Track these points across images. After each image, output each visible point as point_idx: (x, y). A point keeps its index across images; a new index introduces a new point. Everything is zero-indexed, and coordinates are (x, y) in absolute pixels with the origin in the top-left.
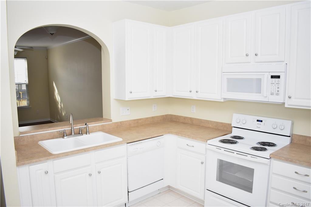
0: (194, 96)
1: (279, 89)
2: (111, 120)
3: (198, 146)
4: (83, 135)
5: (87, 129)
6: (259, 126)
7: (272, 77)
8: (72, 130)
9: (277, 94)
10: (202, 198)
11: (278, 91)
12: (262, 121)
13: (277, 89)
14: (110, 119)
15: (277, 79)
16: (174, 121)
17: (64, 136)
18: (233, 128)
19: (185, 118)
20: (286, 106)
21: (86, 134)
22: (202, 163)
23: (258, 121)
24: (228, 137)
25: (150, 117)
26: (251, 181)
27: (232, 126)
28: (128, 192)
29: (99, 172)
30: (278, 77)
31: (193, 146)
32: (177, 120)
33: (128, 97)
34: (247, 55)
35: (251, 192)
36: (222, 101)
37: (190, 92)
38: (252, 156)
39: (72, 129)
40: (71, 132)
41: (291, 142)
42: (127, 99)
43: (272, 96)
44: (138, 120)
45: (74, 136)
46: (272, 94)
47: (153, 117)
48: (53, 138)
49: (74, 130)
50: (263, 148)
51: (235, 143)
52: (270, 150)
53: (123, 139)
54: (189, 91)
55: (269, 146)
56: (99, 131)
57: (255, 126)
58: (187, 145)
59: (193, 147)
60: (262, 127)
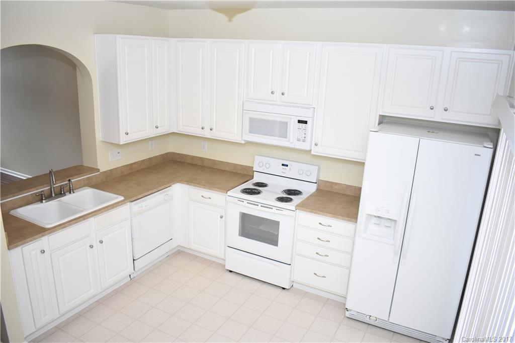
0: (207, 134)
1: (305, 136)
2: (98, 170)
3: (216, 197)
4: (65, 195)
5: (71, 186)
6: (284, 171)
7: (299, 122)
8: (51, 191)
9: (304, 141)
10: (222, 257)
11: (305, 137)
12: (287, 166)
13: (304, 136)
14: (96, 168)
15: (304, 125)
16: (178, 162)
17: (42, 200)
18: (255, 172)
19: (193, 158)
20: (313, 153)
21: (70, 193)
22: (221, 217)
23: (283, 165)
24: (249, 185)
25: (146, 159)
26: (276, 234)
27: (254, 170)
28: (134, 260)
29: (101, 242)
30: (306, 122)
31: (210, 198)
32: (183, 161)
33: (123, 140)
34: (272, 93)
35: (277, 245)
36: (243, 142)
37: (202, 129)
38: (278, 208)
39: (51, 188)
40: (50, 193)
41: (318, 189)
42: (122, 143)
43: (299, 142)
44: (131, 164)
45: (55, 198)
46: (299, 140)
47: (150, 159)
48: (27, 204)
49: (54, 190)
50: (289, 198)
51: (259, 193)
52: (296, 199)
53: (124, 197)
54: (201, 127)
55: (295, 195)
56: (84, 186)
57: (280, 170)
58: (202, 196)
59: (209, 200)
60: (287, 172)
